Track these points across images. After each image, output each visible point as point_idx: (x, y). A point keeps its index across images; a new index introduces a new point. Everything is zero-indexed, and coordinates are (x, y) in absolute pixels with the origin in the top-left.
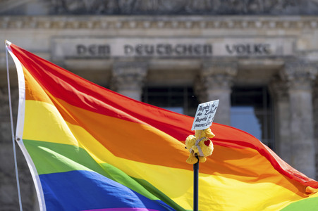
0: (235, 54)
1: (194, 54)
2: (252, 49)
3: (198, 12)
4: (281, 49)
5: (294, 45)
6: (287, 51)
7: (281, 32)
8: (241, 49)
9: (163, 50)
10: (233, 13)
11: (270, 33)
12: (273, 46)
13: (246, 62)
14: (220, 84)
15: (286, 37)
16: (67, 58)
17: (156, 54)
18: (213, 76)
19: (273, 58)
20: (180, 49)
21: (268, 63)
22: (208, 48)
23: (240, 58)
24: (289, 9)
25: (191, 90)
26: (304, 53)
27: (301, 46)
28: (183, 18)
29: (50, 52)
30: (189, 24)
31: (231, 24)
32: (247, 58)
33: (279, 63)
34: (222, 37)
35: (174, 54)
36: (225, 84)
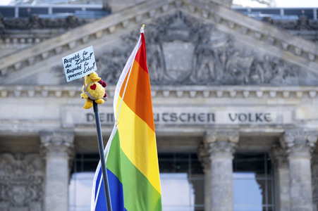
0: (237, 122)
1: (198, 122)
2: (253, 118)
3: (201, 82)
4: (281, 117)
5: (294, 114)
6: (287, 120)
7: (281, 101)
8: (243, 117)
9: (168, 118)
10: (236, 83)
11: (270, 102)
12: (274, 115)
13: (248, 130)
14: (223, 151)
15: (285, 105)
16: (77, 125)
17: (161, 122)
18: (216, 142)
19: (274, 126)
20: (185, 117)
21: (269, 130)
22: (212, 116)
23: (242, 126)
24: (288, 79)
25: (195, 156)
26: (303, 121)
27: (301, 115)
28: (187, 88)
29: (60, 120)
30: (193, 94)
31: (233, 94)
32: (248, 126)
33: (279, 131)
34: (225, 105)
35: (179, 122)
36: (228, 150)
